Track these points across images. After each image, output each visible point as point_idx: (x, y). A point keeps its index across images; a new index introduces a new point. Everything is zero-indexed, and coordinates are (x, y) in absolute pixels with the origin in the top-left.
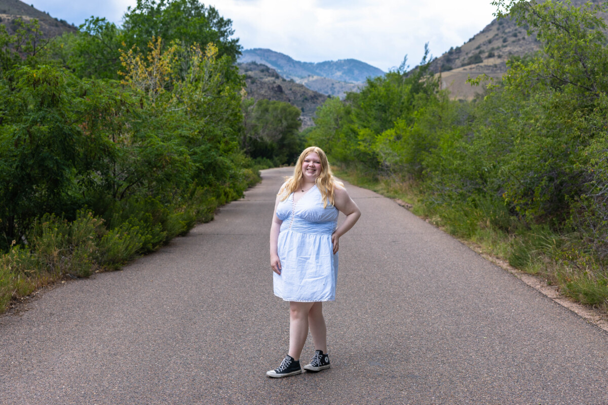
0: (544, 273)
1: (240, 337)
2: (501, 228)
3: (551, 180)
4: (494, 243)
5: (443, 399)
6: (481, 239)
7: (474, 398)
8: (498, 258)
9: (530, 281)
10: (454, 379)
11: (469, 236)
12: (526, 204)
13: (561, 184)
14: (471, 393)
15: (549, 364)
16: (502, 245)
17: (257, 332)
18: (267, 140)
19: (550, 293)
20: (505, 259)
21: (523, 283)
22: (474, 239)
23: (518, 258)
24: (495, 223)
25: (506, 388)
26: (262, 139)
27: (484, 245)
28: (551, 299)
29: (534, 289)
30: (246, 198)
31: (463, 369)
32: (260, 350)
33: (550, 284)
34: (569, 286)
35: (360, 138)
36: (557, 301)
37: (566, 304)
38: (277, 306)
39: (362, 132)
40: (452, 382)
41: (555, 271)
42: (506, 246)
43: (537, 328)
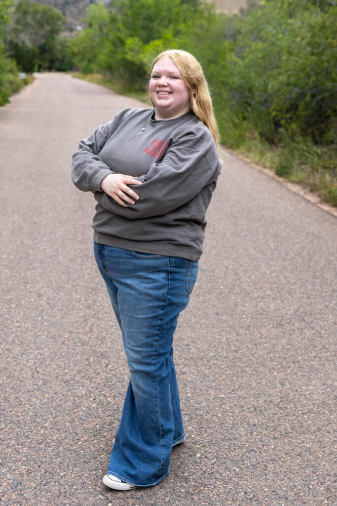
0: (307, 181)
1: (36, 238)
2: (267, 139)
3: (313, 96)
4: (262, 154)
5: (230, 288)
6: (249, 150)
7: (257, 287)
8: (265, 167)
9: (295, 188)
10: (238, 271)
11: (238, 147)
12: (291, 118)
13: (322, 100)
14: (254, 283)
15: (316, 258)
16: (269, 155)
17: (51, 233)
18: (29, 45)
19: (313, 198)
20: (271, 168)
21: (289, 190)
22: (242, 149)
23: (284, 168)
24: (262, 135)
25: (281, 277)
26: (23, 42)
27: (252, 155)
28: (314, 204)
29: (298, 195)
30: (12, 104)
31: (244, 263)
32: (57, 249)
33: (312, 191)
34: (330, 192)
35: (127, 47)
36: (319, 205)
37: (326, 208)
38: (66, 210)
39: (129, 41)
40: (236, 274)
41: (316, 179)
42: (272, 156)
43: (305, 228)
